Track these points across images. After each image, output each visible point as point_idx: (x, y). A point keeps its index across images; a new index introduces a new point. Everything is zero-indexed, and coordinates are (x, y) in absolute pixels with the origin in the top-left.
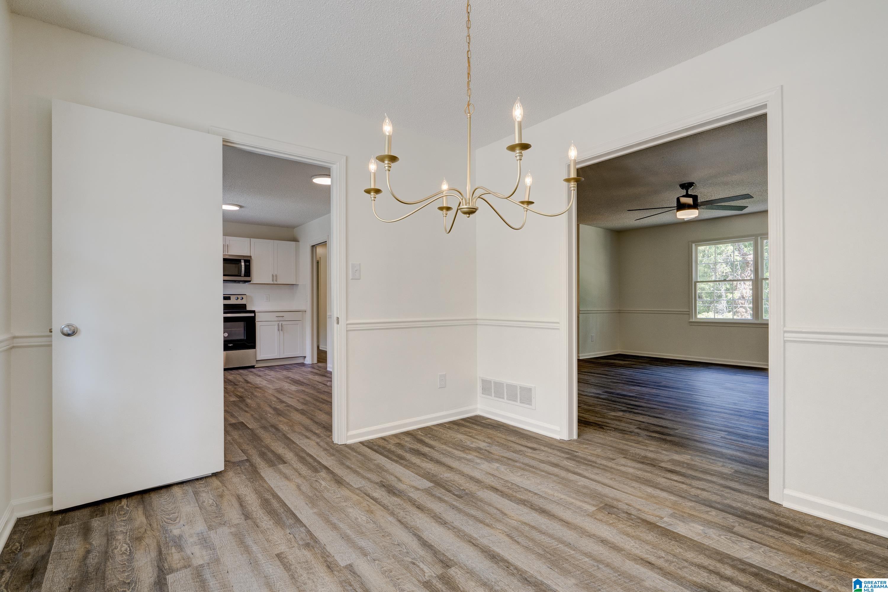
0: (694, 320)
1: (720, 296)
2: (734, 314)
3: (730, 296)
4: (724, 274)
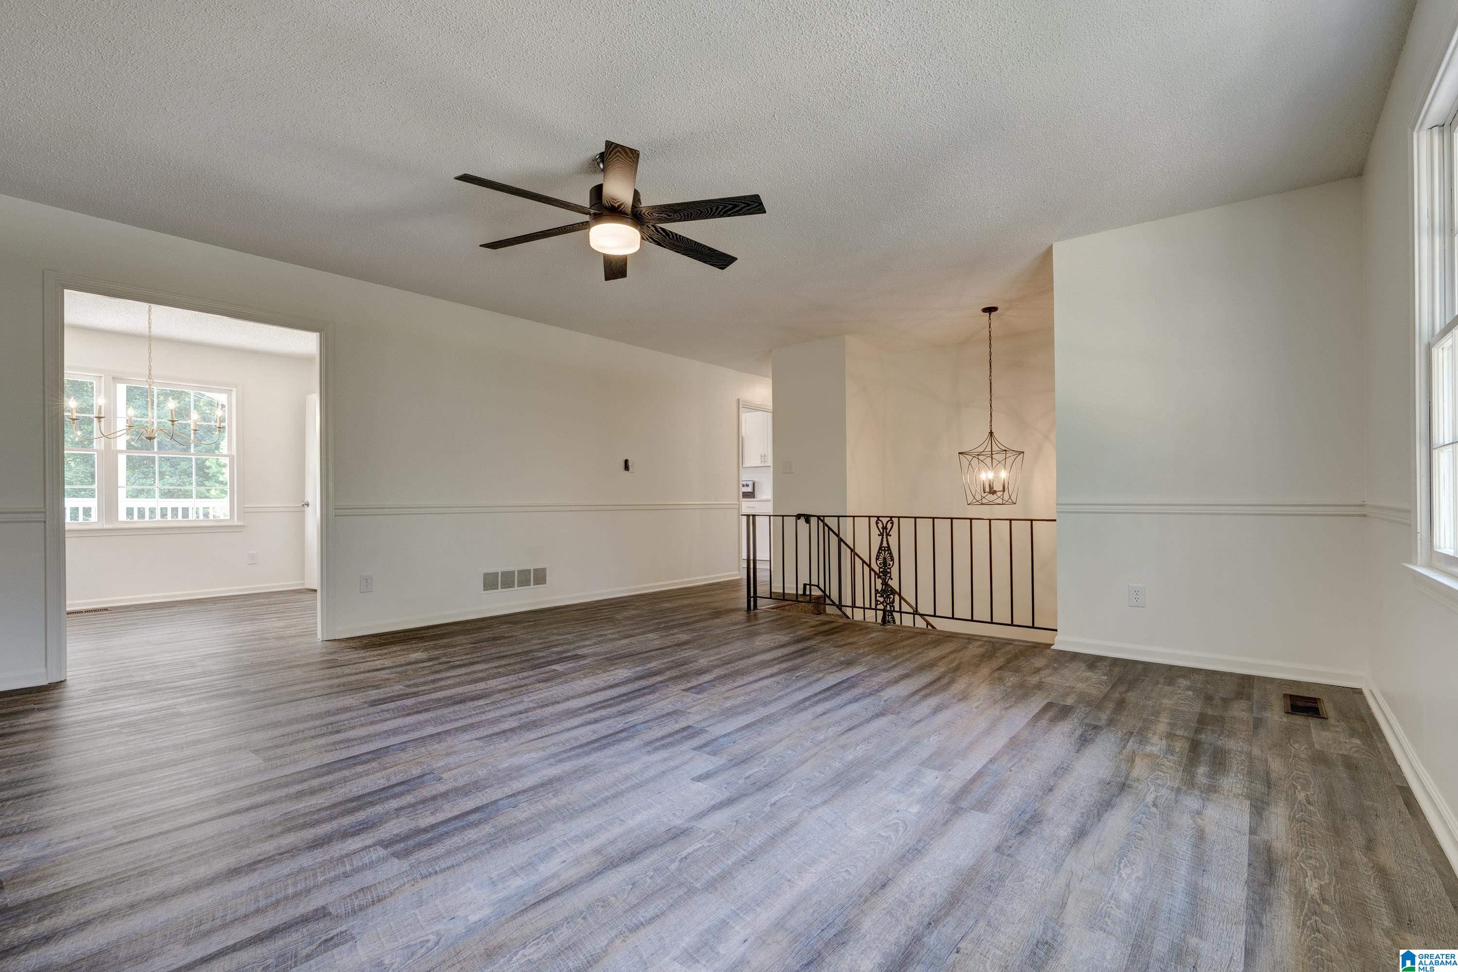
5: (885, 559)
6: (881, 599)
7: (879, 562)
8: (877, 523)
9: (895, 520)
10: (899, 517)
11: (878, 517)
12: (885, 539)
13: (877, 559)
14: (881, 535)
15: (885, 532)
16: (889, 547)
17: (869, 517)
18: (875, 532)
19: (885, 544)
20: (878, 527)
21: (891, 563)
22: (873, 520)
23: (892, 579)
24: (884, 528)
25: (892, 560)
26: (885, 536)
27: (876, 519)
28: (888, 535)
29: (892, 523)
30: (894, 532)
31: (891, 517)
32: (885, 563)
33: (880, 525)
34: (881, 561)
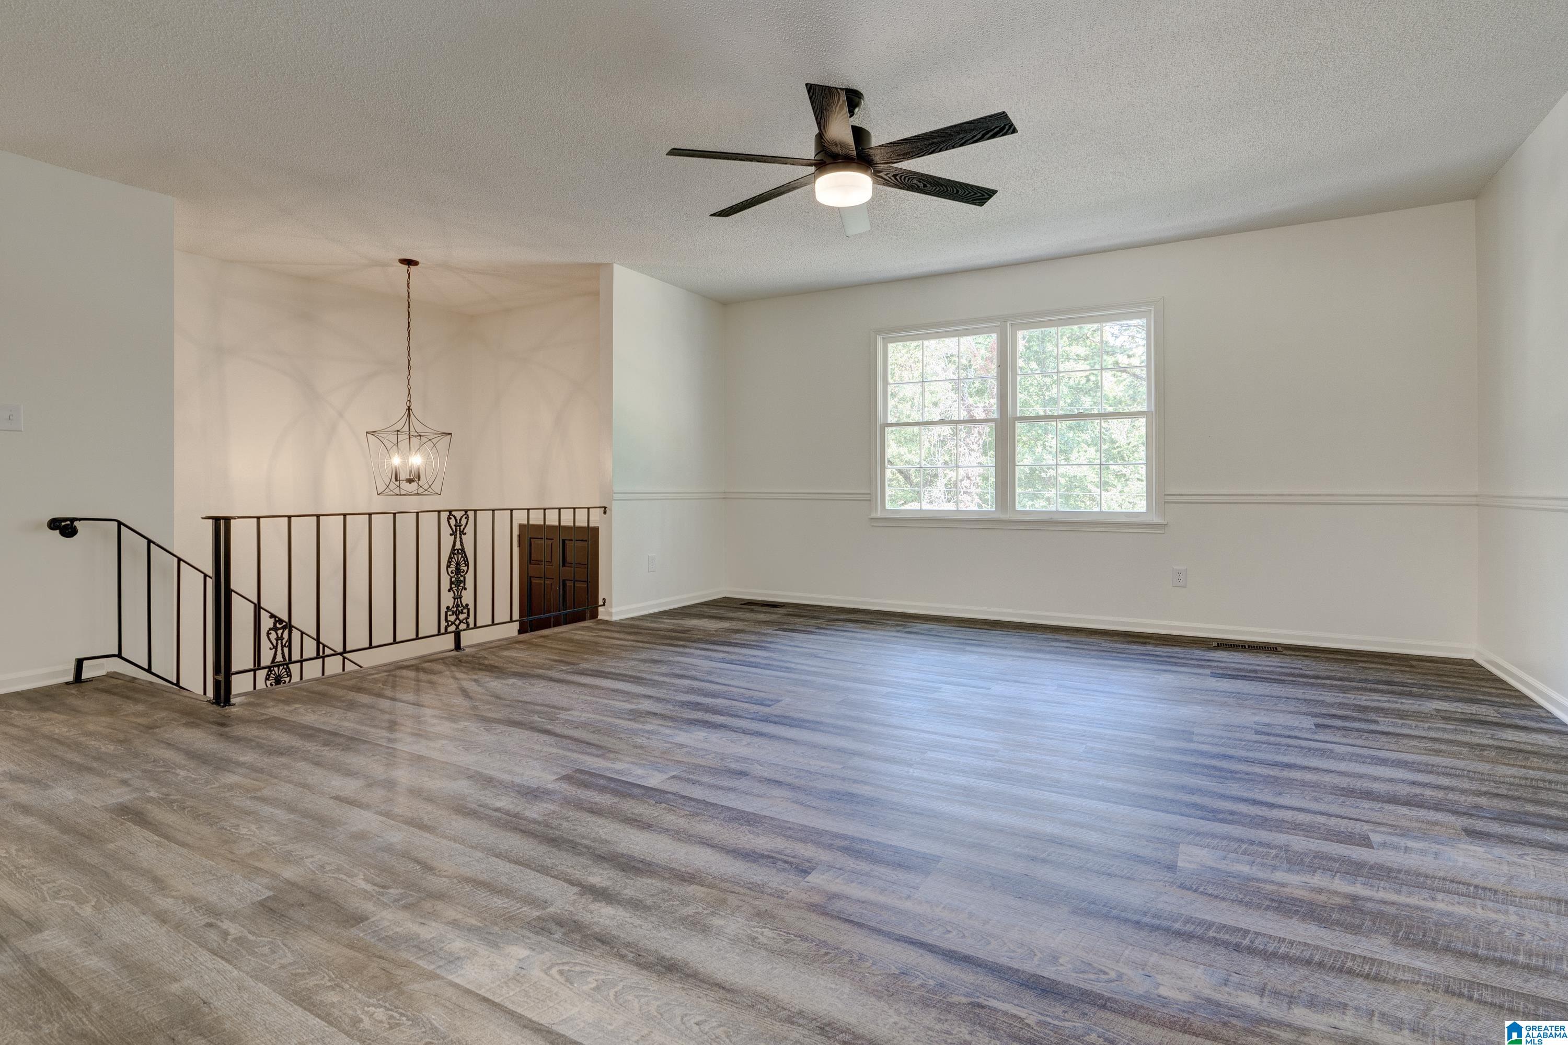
0: (879, 514)
1: (936, 476)
2: (956, 503)
3: (952, 475)
4: (942, 439)
5: (458, 564)
6: (452, 618)
7: (450, 570)
8: (449, 518)
9: (471, 514)
10: (475, 511)
11: (450, 512)
12: (458, 539)
13: (448, 566)
14: (454, 534)
15: (458, 531)
16: (463, 550)
17: (439, 512)
18: (446, 530)
19: (458, 546)
20: (450, 525)
21: (465, 568)
22: (444, 515)
23: (465, 589)
24: (458, 525)
25: (467, 565)
26: (458, 535)
27: (448, 513)
28: (462, 533)
29: (467, 518)
30: (469, 530)
31: (466, 511)
32: (458, 570)
33: (453, 522)
34: (453, 568)
